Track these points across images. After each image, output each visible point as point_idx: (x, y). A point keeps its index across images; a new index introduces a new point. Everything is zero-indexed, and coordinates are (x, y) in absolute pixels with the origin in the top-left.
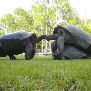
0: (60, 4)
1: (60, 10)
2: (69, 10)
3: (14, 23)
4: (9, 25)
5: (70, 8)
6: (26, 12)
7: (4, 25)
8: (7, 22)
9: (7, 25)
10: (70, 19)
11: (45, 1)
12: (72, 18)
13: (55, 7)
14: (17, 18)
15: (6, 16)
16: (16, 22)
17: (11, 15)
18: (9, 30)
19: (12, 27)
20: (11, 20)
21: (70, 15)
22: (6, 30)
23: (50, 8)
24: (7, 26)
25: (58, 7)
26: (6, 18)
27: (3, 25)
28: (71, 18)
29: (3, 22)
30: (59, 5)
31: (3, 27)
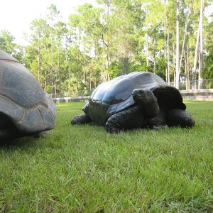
3: (98, 24)
4: (89, 31)
7: (77, 32)
8: (84, 24)
9: (82, 30)
15: (80, 11)
16: (102, 21)
17: (90, 7)
19: (95, 34)
24: (83, 32)
26: (78, 13)
27: (74, 32)
29: (75, 26)
31: (74, 36)
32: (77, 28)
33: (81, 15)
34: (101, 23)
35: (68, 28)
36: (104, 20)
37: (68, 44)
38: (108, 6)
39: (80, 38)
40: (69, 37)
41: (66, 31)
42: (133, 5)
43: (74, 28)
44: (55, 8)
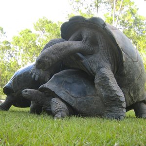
0: (120, 11)
1: (119, 21)
2: (137, 22)
3: (35, 45)
4: (27, 50)
5: (138, 18)
6: (56, 25)
7: (18, 50)
8: (23, 44)
9: (22, 48)
10: (138, 39)
11: (91, 6)
13: (110, 16)
15: (21, 34)
16: (38, 43)
17: (30, 32)
18: (26, 59)
19: (31, 53)
20: (29, 41)
21: (139, 30)
22: (20, 57)
24: (22, 50)
25: (116, 17)
26: (19, 36)
27: (16, 49)
28: (140, 37)
29: (16, 45)
30: (117, 13)
31: (15, 52)
33: (22, 38)
34: (37, 44)
35: (12, 46)
36: (39, 43)
37: (10, 58)
38: (43, 32)
39: (19, 54)
40: (11, 53)
41: (9, 48)
43: (16, 47)
44: (2, 30)
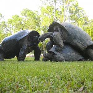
0: (68, 4)
2: (77, 10)
3: (21, 24)
4: (17, 26)
6: (33, 12)
7: (11, 26)
8: (14, 23)
10: (78, 20)
11: (52, 2)
12: (80, 18)
14: (23, 19)
17: (18, 16)
18: (16, 31)
19: (19, 28)
20: (18, 21)
21: (78, 15)
23: (58, 9)
24: (14, 27)
25: (66, 8)
26: (12, 19)
29: (10, 24)
30: (67, 6)
31: (10, 28)
32: (11, 25)
34: (22, 23)
35: (7, 24)
37: (7, 31)
38: (26, 17)
39: (12, 29)
40: (7, 28)
41: (6, 26)
42: (36, 17)
43: (10, 25)
44: (1, 15)
